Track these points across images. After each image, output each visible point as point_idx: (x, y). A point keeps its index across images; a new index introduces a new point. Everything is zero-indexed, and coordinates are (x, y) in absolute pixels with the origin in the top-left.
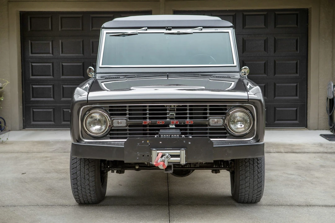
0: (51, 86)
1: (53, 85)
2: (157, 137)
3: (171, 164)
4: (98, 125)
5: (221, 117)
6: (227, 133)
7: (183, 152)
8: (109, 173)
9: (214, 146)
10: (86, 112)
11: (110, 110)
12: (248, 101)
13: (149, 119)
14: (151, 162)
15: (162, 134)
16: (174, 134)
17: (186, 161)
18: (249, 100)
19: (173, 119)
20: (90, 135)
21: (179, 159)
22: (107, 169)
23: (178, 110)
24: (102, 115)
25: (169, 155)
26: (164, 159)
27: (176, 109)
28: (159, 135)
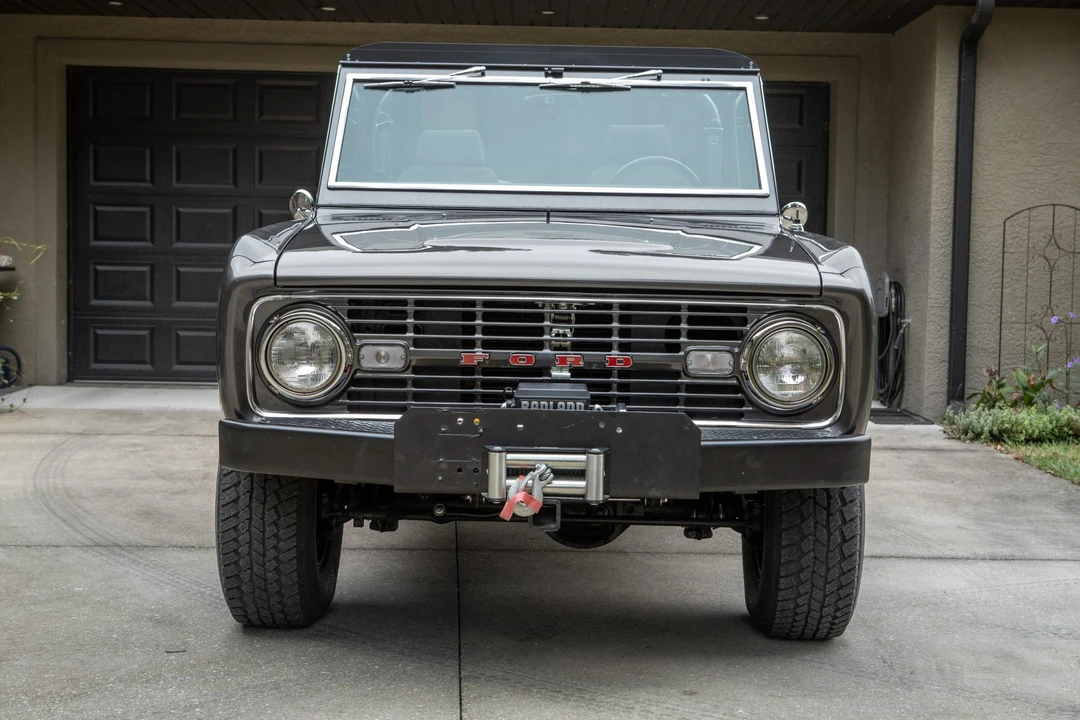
0: (146, 269)
1: (152, 267)
2: (509, 406)
3: (553, 500)
4: (308, 363)
5: (727, 348)
6: (746, 402)
7: (598, 460)
8: (348, 527)
9: (702, 443)
10: (271, 318)
11: (351, 314)
12: (821, 293)
13: (483, 348)
14: (487, 491)
15: (525, 399)
16: (566, 400)
17: (604, 493)
18: (824, 293)
19: (565, 349)
20: (280, 396)
21: (582, 484)
22: (339, 514)
23: (580, 318)
24: (321, 329)
25: (549, 471)
26: (531, 482)
27: (577, 315)
28: (517, 399)
